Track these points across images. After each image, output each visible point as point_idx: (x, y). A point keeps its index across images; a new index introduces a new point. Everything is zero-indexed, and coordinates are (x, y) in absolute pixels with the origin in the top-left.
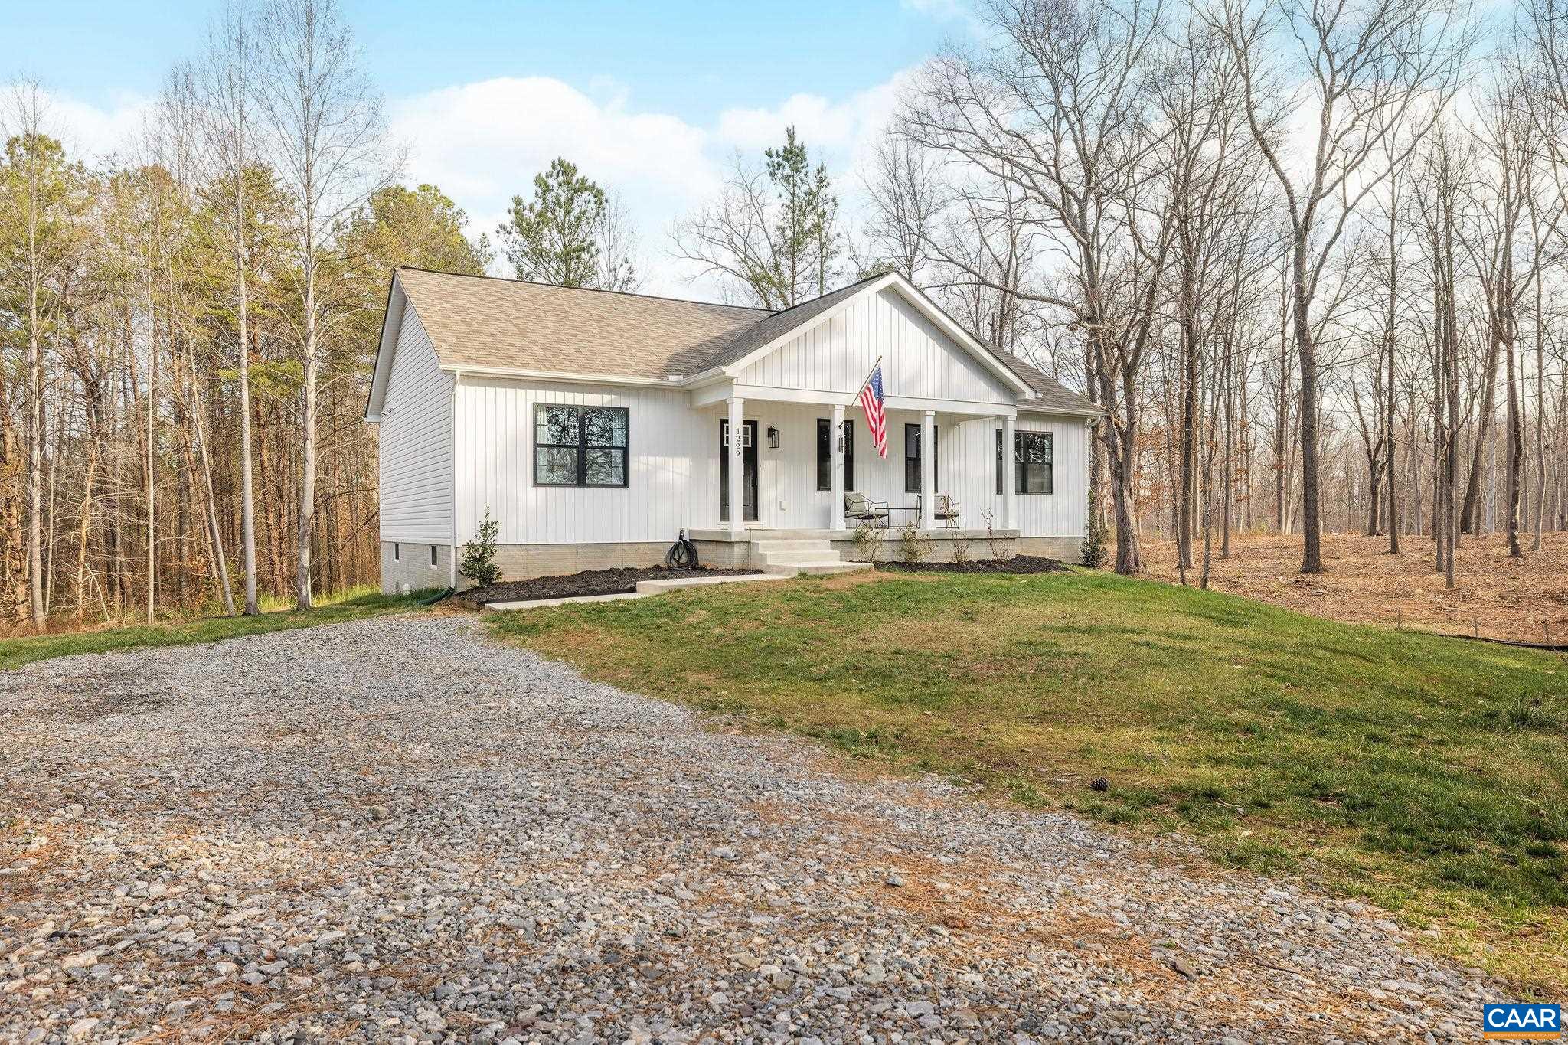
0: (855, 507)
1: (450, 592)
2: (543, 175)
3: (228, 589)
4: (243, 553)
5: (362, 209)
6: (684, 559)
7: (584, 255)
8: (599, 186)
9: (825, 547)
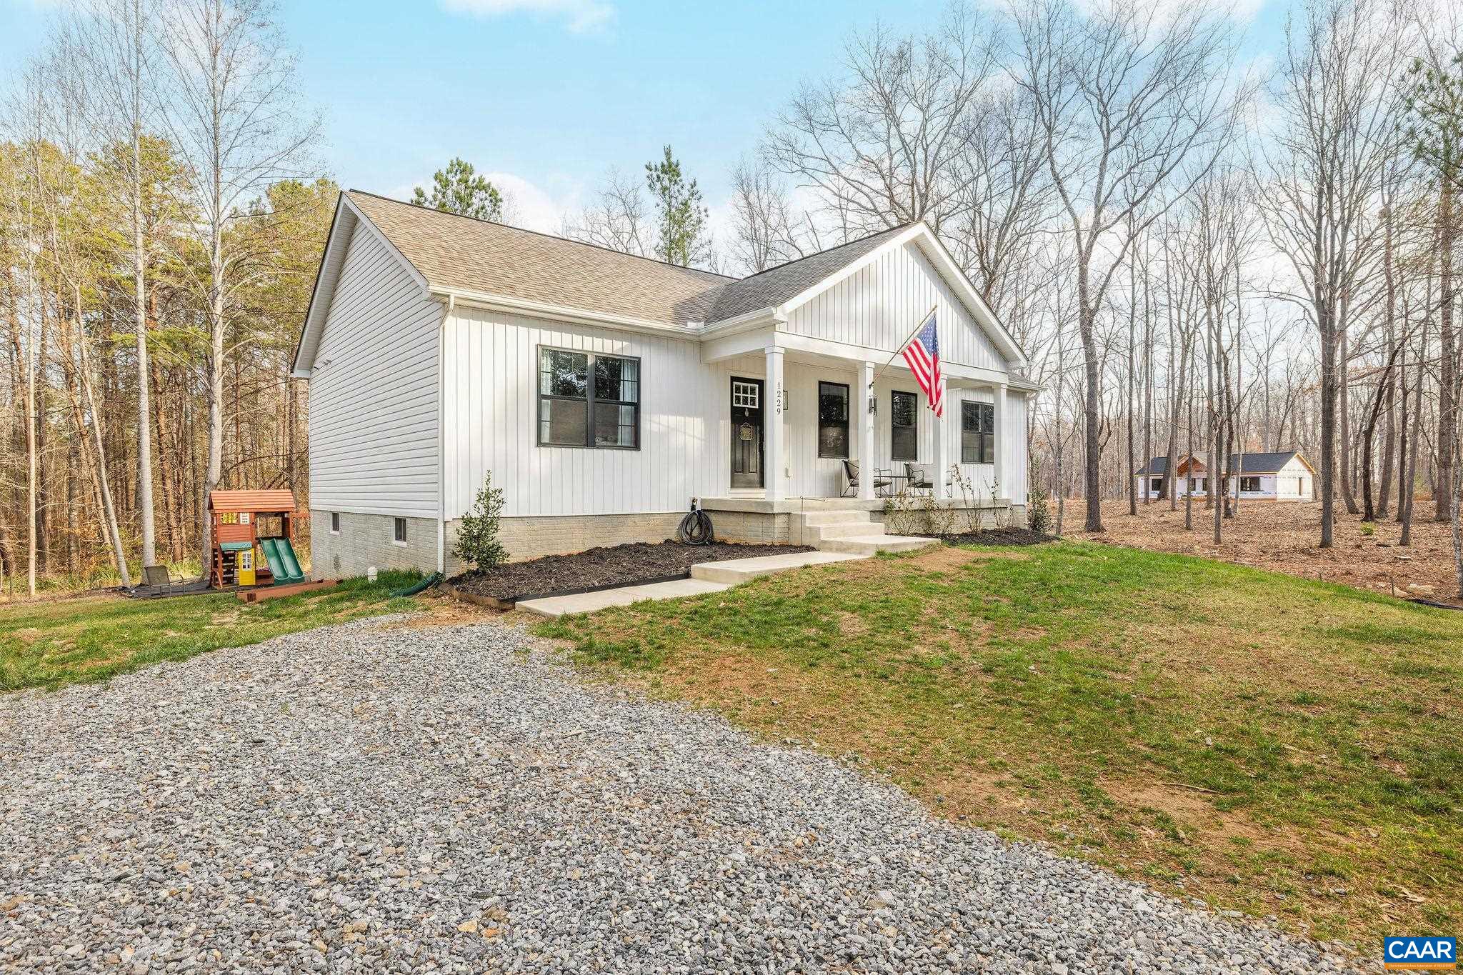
1: (437, 580)
2: (444, 171)
3: (121, 553)
4: (139, 518)
5: (259, 200)
6: (698, 533)
8: (493, 186)
9: (865, 520)
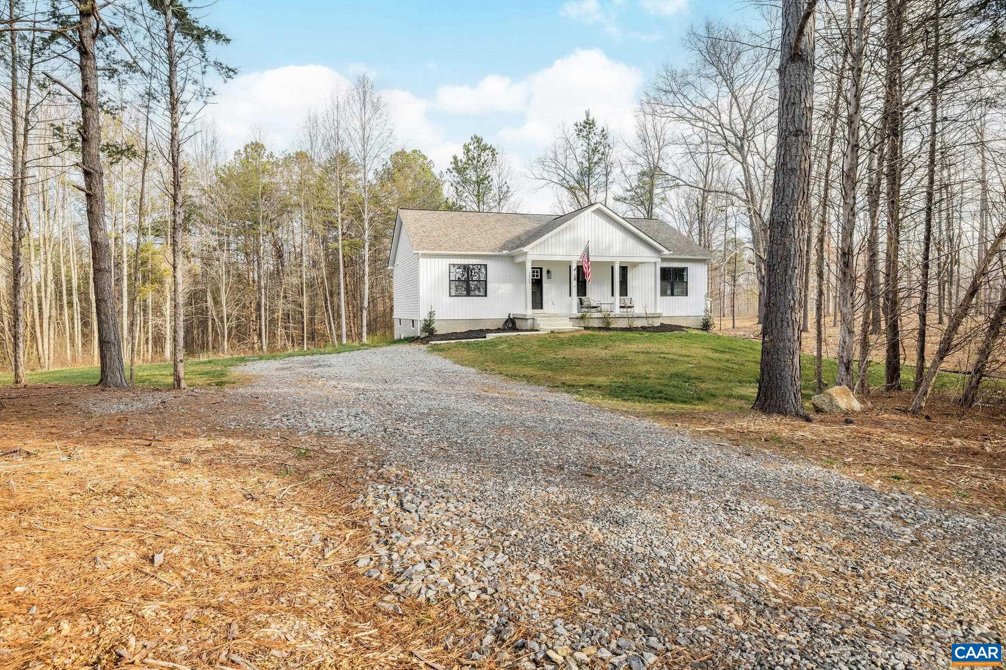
0: (585, 304)
1: (418, 338)
2: (467, 144)
6: (510, 326)
7: (486, 182)
8: (493, 146)
9: (567, 321)
